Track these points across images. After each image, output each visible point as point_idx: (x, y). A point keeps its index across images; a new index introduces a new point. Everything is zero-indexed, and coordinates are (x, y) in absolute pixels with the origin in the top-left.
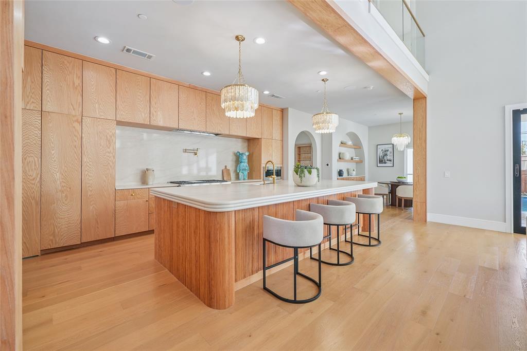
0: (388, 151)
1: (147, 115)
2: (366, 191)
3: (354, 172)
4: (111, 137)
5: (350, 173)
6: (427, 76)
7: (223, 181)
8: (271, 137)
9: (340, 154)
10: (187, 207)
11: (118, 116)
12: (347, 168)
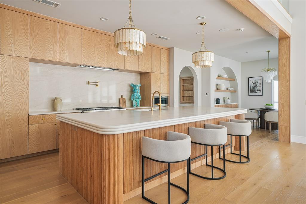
0: (258, 82)
1: (56, 53)
2: (237, 117)
3: (229, 101)
4: (25, 71)
5: (225, 101)
6: (291, 20)
7: (120, 108)
8: (159, 72)
9: (217, 85)
10: (84, 130)
11: (31, 55)
12: (223, 97)
